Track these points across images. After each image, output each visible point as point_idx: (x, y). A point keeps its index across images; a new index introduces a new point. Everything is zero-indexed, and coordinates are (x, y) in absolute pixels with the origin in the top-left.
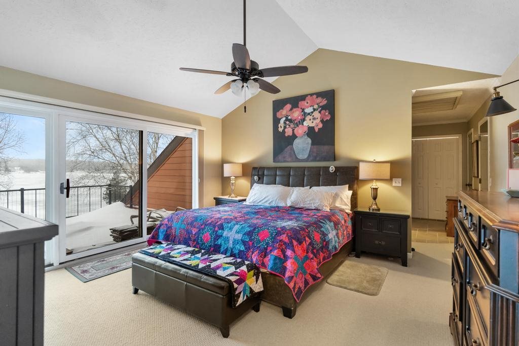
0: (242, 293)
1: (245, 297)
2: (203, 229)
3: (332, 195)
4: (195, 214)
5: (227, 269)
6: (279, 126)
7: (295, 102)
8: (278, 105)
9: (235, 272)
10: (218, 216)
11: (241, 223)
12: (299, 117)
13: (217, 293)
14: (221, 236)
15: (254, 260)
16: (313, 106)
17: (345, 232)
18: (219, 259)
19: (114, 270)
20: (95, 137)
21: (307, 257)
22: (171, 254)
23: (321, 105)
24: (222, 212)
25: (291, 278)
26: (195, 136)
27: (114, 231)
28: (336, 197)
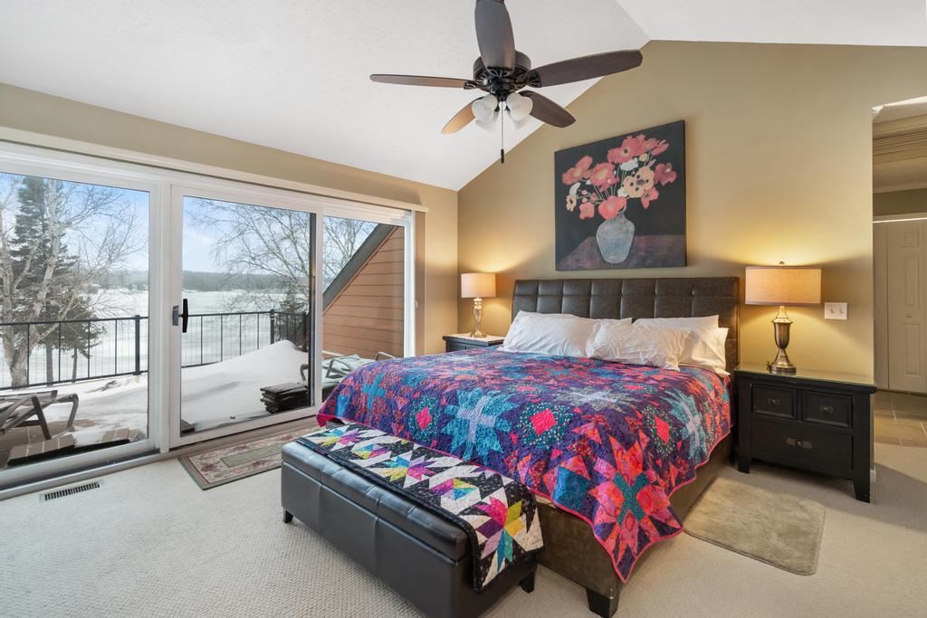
0: (496, 555)
1: (503, 564)
2: (418, 400)
3: (682, 336)
4: (404, 369)
5: (464, 494)
6: (568, 200)
7: (600, 151)
8: (565, 160)
9: (481, 503)
10: (448, 373)
11: (494, 392)
12: (609, 181)
13: (439, 552)
14: (454, 417)
15: (523, 475)
16: (638, 157)
17: (717, 418)
18: (447, 468)
19: (258, 467)
20: (258, 233)
21: (644, 480)
22: (353, 450)
23: (655, 153)
24: (457, 365)
25: (608, 528)
26: (409, 224)
27: (267, 392)
28: (692, 340)
